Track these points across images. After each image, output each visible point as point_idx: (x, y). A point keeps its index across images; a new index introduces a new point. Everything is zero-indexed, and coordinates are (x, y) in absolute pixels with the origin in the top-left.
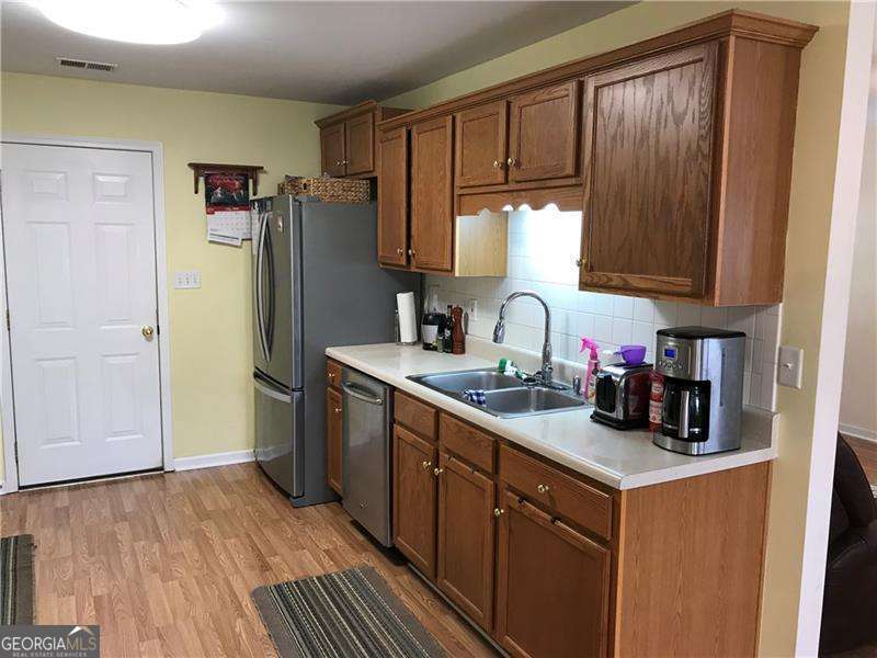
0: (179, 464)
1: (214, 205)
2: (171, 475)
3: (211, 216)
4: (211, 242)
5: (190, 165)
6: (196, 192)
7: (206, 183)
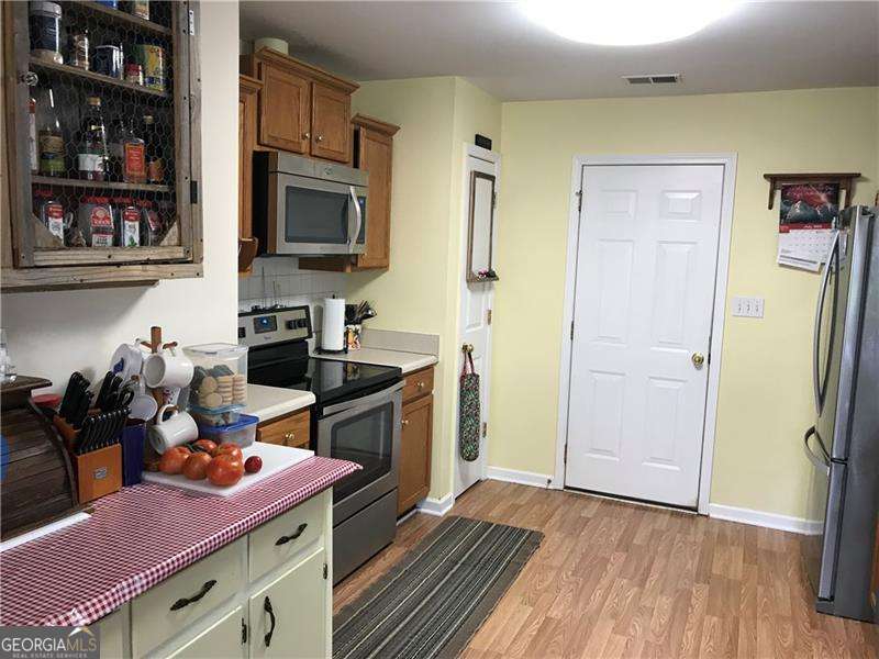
0: (716, 510)
1: (788, 223)
2: (703, 520)
3: (784, 235)
4: (782, 265)
5: (766, 176)
6: (770, 207)
7: (783, 197)
